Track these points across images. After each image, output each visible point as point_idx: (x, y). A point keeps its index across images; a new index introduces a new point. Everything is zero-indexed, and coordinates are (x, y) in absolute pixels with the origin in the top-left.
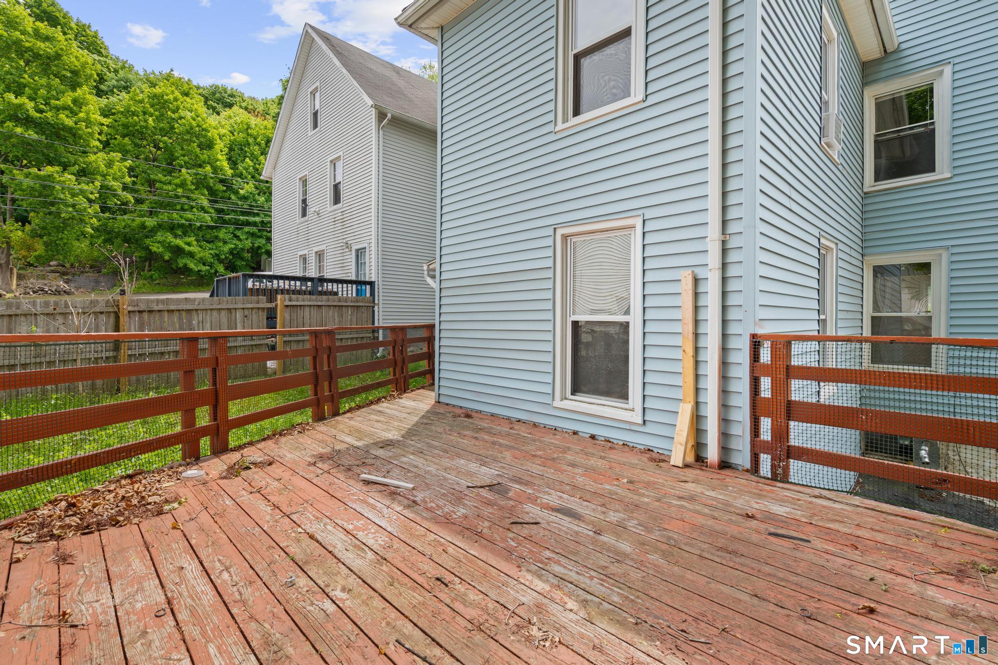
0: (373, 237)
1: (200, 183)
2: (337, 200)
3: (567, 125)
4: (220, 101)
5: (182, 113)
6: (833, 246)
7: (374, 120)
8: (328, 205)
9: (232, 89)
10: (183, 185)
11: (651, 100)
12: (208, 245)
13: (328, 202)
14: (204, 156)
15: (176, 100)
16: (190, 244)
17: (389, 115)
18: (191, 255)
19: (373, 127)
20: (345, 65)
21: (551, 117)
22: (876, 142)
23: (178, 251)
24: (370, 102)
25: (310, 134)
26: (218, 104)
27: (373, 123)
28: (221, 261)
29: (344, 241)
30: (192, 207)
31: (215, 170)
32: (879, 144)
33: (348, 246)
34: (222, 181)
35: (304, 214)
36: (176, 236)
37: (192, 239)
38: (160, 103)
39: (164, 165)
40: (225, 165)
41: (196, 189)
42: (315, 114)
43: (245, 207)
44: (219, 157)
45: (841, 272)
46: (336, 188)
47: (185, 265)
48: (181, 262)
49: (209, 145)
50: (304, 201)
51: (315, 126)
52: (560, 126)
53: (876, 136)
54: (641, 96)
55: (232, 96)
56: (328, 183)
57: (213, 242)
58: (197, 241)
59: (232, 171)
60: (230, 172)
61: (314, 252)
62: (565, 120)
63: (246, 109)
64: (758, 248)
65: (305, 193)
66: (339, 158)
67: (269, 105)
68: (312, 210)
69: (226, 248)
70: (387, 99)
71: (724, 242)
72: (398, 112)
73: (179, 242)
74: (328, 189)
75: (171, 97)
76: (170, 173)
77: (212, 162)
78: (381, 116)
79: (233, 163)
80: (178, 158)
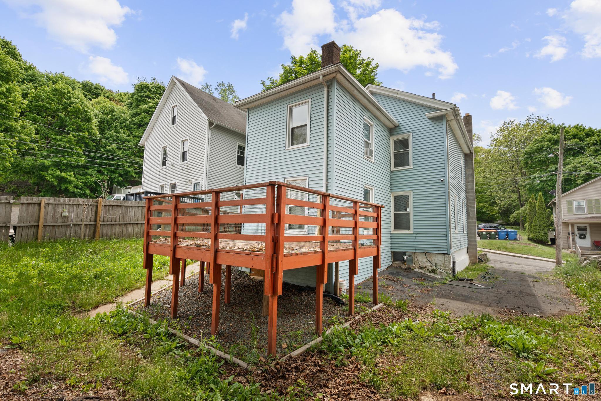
0: (204, 178)
1: (80, 141)
2: (184, 159)
3: (289, 148)
4: (90, 91)
5: (73, 100)
6: (373, 188)
7: (207, 125)
8: (179, 161)
9: (97, 84)
10: (69, 142)
11: (311, 145)
12: (81, 177)
13: (179, 160)
14: (86, 125)
15: (69, 92)
16: (69, 175)
17: (215, 124)
18: (70, 182)
19: (207, 128)
20: (194, 99)
21: (284, 145)
22: (394, 154)
23: (62, 180)
24: (206, 118)
25: (170, 127)
26: (88, 93)
27: (207, 127)
28: (88, 187)
29: (188, 179)
30: (73, 154)
31: (90, 134)
32: (395, 155)
33: (190, 182)
34: (93, 141)
35: (164, 164)
36: (61, 171)
37: (72, 173)
38: (59, 94)
39: (57, 128)
40: (96, 131)
41: (76, 144)
42: (174, 118)
43: (109, 156)
44: (93, 127)
45: (376, 196)
46: (184, 153)
47: (66, 188)
48: (63, 186)
49: (88, 120)
50: (164, 158)
51: (173, 123)
52: (287, 148)
53: (394, 152)
54: (309, 144)
55: (96, 88)
56: (180, 151)
57: (84, 175)
58: (74, 174)
59: (100, 135)
60: (99, 136)
61: (169, 183)
62: (289, 147)
63: (108, 97)
64: (334, 186)
65: (165, 154)
66: (187, 140)
67: (122, 96)
68: (170, 163)
69: (92, 180)
70: (213, 116)
71: (327, 184)
72: (219, 123)
73: (64, 174)
74: (180, 154)
75: (66, 91)
76: (60, 134)
77: (89, 129)
78: (211, 124)
79: (102, 131)
80: (67, 126)
